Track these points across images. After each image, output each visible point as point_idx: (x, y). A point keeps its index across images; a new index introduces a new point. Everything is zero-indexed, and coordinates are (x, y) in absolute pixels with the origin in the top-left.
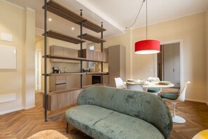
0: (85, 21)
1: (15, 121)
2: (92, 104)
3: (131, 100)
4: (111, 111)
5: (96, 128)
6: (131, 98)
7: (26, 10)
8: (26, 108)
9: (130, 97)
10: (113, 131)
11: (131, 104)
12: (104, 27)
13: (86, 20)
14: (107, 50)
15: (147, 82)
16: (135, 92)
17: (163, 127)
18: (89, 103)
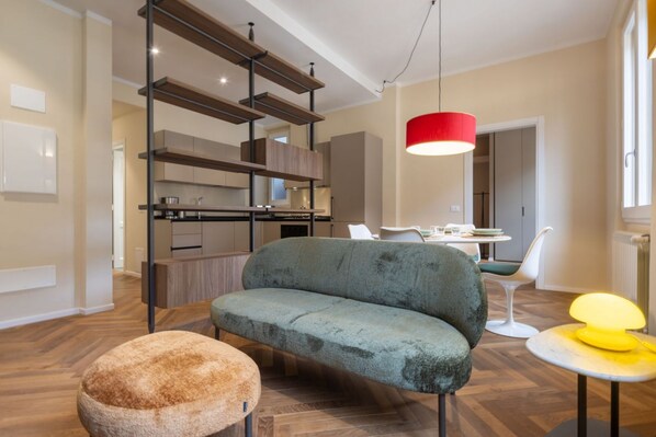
0: (262, 55)
1: (62, 339)
2: (283, 286)
3: (390, 265)
4: (338, 299)
5: (296, 328)
6: (390, 259)
7: (83, 20)
8: (88, 310)
9: (387, 257)
10: (341, 330)
11: (388, 275)
12: (318, 77)
13: (265, 54)
14: (327, 148)
15: (437, 233)
16: (401, 245)
17: (465, 318)
18: (276, 285)
